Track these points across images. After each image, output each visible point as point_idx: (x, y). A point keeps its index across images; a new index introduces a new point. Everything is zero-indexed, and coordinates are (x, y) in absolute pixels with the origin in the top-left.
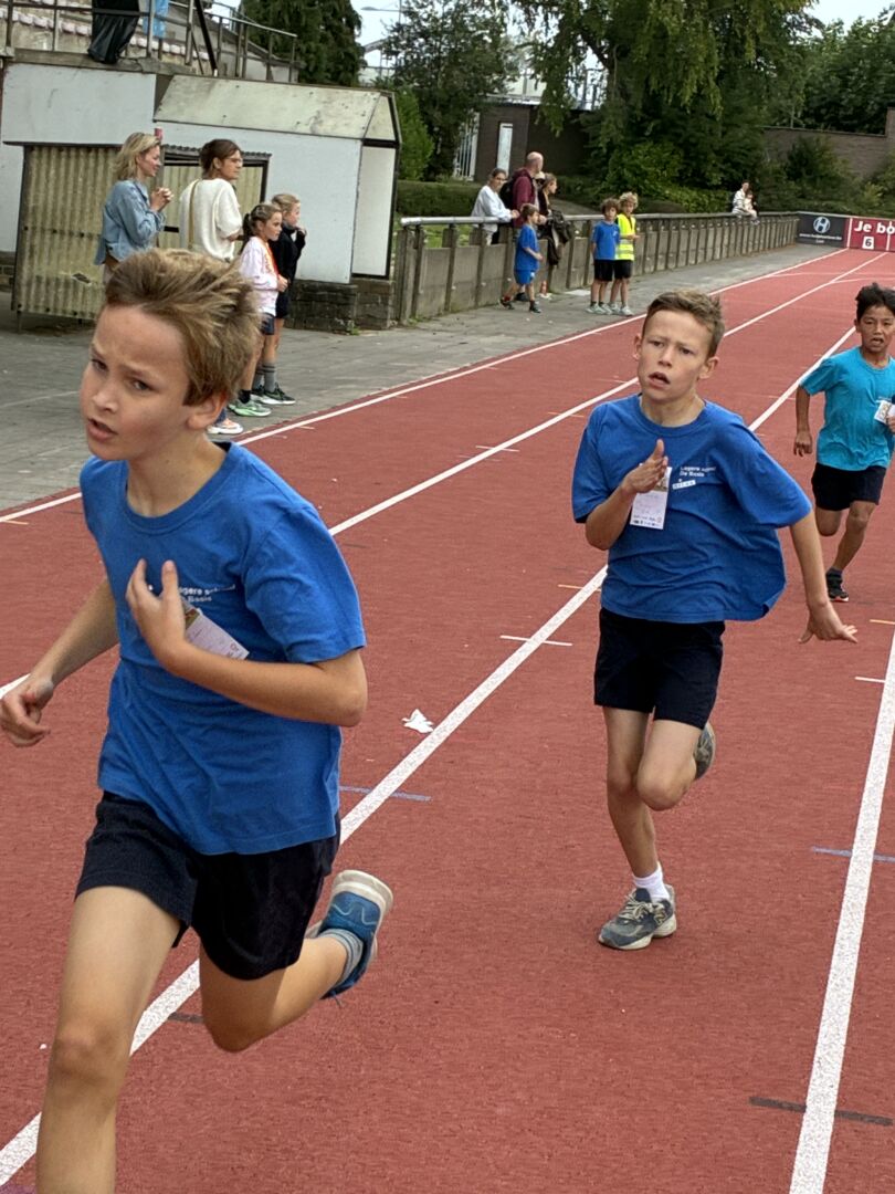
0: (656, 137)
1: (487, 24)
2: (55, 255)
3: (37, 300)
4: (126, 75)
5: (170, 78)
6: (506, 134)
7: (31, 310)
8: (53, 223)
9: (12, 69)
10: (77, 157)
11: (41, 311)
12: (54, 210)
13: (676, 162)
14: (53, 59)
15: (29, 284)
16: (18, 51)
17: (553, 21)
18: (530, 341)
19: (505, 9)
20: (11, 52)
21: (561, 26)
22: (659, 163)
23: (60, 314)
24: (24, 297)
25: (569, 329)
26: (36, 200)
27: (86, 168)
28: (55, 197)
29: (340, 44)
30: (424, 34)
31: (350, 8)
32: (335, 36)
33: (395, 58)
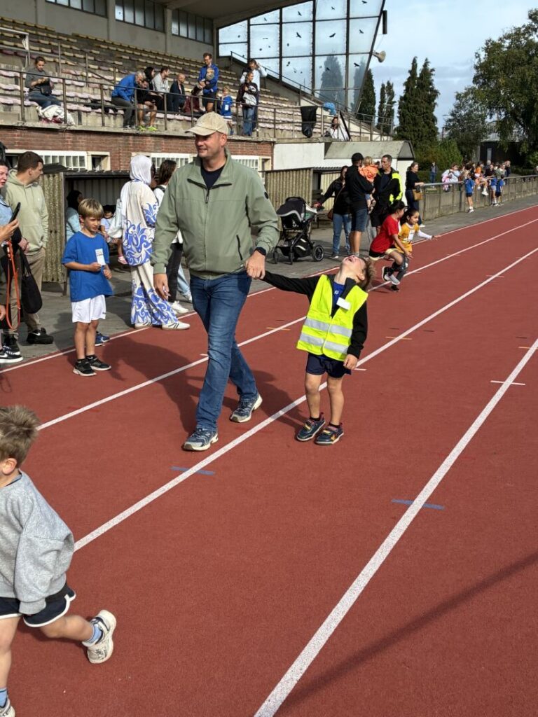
1: (480, 116)
4: (314, 144)
5: (330, 143)
8: (276, 198)
9: (276, 146)
10: (283, 174)
12: (276, 193)
14: (291, 141)
16: (278, 139)
17: (503, 113)
18: (465, 225)
19: (486, 111)
20: (275, 140)
21: (506, 114)
25: (482, 219)
27: (286, 177)
28: (276, 189)
29: (430, 128)
30: (458, 121)
31: (433, 115)
32: (428, 125)
33: (449, 131)
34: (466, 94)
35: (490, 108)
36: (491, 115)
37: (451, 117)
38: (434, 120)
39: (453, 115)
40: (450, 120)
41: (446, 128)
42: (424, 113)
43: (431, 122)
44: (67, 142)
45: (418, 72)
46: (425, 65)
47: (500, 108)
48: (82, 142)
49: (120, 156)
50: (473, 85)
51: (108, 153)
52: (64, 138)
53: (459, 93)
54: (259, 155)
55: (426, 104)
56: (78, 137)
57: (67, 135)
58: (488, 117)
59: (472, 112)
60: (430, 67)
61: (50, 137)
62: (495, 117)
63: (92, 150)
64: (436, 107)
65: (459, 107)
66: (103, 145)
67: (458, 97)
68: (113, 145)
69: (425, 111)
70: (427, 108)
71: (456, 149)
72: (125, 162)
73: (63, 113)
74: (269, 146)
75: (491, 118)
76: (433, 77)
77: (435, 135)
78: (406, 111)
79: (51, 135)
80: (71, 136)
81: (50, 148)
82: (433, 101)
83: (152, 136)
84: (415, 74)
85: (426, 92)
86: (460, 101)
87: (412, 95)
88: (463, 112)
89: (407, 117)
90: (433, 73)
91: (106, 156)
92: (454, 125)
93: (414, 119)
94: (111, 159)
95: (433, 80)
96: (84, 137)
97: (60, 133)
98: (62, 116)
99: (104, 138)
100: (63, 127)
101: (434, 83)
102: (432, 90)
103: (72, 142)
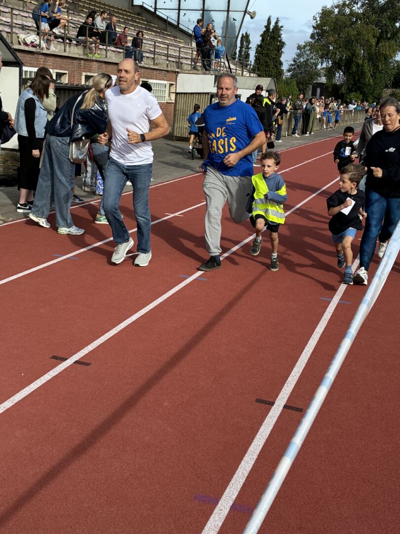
0: (355, 91)
1: (314, 63)
2: (183, 121)
3: (179, 133)
4: (207, 75)
6: (319, 90)
7: (177, 135)
8: (183, 113)
9: (179, 75)
10: (189, 96)
11: (180, 135)
12: (183, 110)
13: (361, 97)
14: (190, 72)
15: (177, 129)
16: (181, 70)
17: (330, 62)
19: (318, 60)
20: (179, 70)
21: (332, 64)
22: (357, 97)
23: (184, 136)
24: (175, 132)
26: (179, 107)
27: (191, 99)
28: (183, 106)
29: (277, 69)
30: (298, 66)
31: (280, 60)
32: (276, 67)
33: (291, 73)
34: (305, 47)
35: (322, 58)
36: (322, 63)
37: (293, 63)
38: (281, 64)
39: (294, 61)
40: (292, 65)
41: (289, 71)
42: (274, 58)
43: (279, 65)
44: (40, 61)
45: (272, 27)
46: (276, 23)
47: (329, 59)
48: (50, 62)
49: (74, 74)
50: (310, 40)
51: (67, 72)
52: (38, 58)
53: (300, 44)
54: (168, 81)
55: (276, 52)
56: (48, 58)
57: (41, 57)
58: (320, 64)
59: (308, 60)
60: (280, 24)
61: (29, 57)
62: (324, 65)
63: (56, 69)
64: (283, 54)
65: (299, 56)
66: (63, 66)
67: (299, 48)
68: (70, 66)
69: (275, 57)
70: (276, 55)
71: (295, 87)
72: (78, 79)
73: (38, 40)
74: (175, 75)
75: (322, 65)
76: (281, 32)
77: (281, 75)
78: (261, 55)
79: (30, 56)
80: (43, 57)
81: (29, 65)
82: (281, 49)
83: (97, 61)
84: (269, 28)
85: (276, 43)
86: (300, 51)
87: (266, 44)
88: (302, 60)
89: (261, 60)
90: (282, 29)
91: (66, 74)
92: (295, 68)
93: (267, 62)
94: (69, 77)
95: (281, 34)
96: (51, 59)
97: (36, 55)
98: (37, 42)
99: (65, 60)
100: (38, 50)
101: (282, 36)
102: (280, 41)
103: (44, 62)
